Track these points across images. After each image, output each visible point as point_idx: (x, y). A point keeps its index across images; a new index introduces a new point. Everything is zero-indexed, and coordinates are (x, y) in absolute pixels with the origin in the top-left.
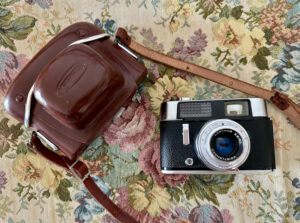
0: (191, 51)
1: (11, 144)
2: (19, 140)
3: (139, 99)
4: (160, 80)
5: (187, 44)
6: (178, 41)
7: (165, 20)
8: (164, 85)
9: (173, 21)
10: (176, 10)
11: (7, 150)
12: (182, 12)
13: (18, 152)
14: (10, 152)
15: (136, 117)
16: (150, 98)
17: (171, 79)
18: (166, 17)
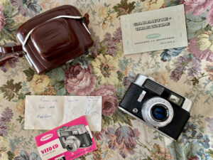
0: (115, 40)
1: (15, 94)
2: (20, 92)
3: (86, 67)
4: (98, 56)
5: (112, 36)
6: (108, 34)
7: (99, 23)
8: (100, 59)
9: (104, 23)
10: (106, 16)
11: (13, 97)
12: (109, 18)
13: (19, 98)
14: (14, 99)
15: (85, 78)
16: (93, 67)
17: (104, 56)
18: (100, 21)
